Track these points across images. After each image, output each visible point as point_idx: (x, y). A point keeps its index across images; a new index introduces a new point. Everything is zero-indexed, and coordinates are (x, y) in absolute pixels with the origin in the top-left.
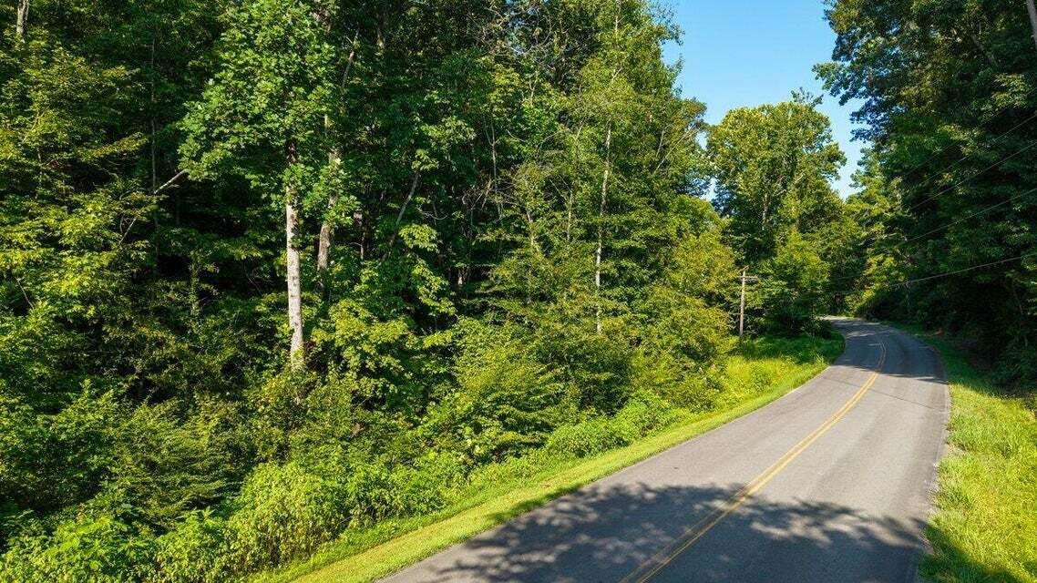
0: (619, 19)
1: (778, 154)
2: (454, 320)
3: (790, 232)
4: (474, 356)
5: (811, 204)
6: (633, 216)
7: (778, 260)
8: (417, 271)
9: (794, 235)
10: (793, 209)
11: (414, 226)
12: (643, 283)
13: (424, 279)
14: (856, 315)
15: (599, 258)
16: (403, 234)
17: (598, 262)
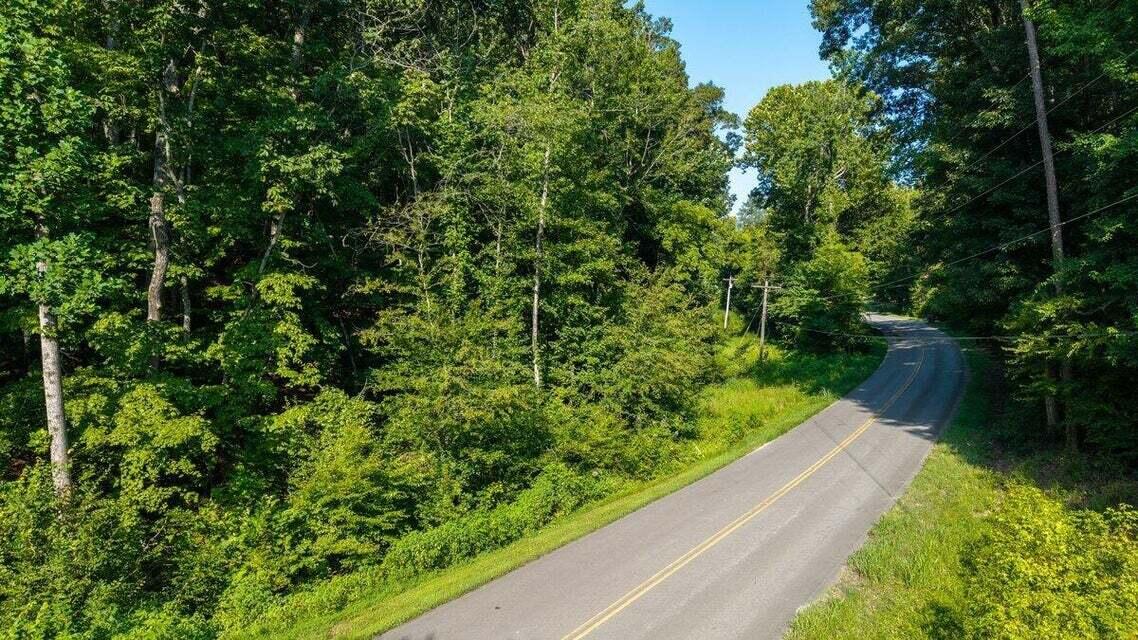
0: (558, 12)
1: (813, 144)
2: (317, 390)
3: (827, 233)
4: (335, 437)
5: (860, 196)
6: (578, 246)
7: (810, 266)
8: (280, 329)
9: (830, 235)
10: (831, 207)
11: (277, 275)
12: (595, 322)
13: (288, 339)
14: (920, 315)
15: (536, 296)
16: (261, 286)
17: (536, 301)
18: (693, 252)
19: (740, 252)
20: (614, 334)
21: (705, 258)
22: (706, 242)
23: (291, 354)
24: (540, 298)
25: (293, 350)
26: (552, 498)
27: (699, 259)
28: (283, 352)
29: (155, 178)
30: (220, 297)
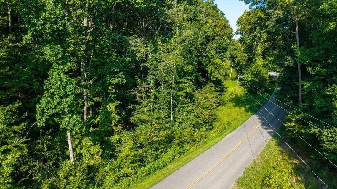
8: (112, 116)
13: (114, 118)
15: (172, 99)
16: (108, 107)
17: (171, 100)
18: (216, 72)
19: (237, 52)
20: (191, 106)
21: (220, 73)
22: (220, 69)
23: (115, 122)
24: (173, 99)
25: (115, 121)
26: (174, 155)
27: (218, 74)
28: (113, 122)
29: (81, 75)
30: (97, 100)
